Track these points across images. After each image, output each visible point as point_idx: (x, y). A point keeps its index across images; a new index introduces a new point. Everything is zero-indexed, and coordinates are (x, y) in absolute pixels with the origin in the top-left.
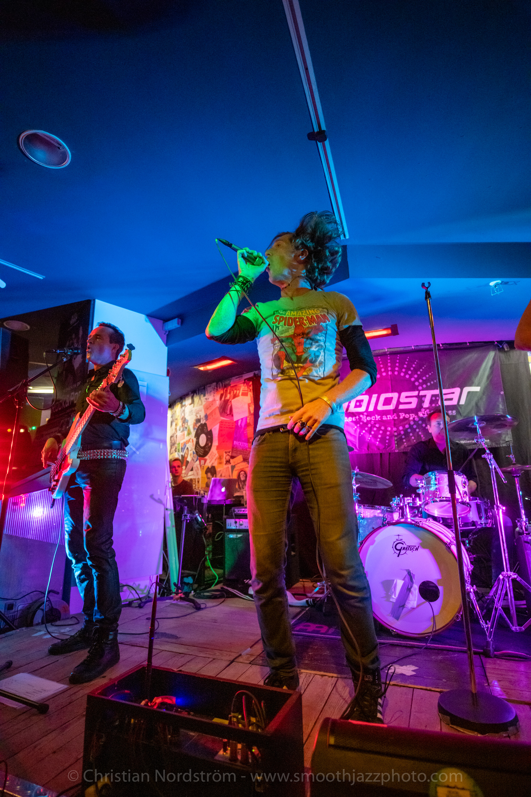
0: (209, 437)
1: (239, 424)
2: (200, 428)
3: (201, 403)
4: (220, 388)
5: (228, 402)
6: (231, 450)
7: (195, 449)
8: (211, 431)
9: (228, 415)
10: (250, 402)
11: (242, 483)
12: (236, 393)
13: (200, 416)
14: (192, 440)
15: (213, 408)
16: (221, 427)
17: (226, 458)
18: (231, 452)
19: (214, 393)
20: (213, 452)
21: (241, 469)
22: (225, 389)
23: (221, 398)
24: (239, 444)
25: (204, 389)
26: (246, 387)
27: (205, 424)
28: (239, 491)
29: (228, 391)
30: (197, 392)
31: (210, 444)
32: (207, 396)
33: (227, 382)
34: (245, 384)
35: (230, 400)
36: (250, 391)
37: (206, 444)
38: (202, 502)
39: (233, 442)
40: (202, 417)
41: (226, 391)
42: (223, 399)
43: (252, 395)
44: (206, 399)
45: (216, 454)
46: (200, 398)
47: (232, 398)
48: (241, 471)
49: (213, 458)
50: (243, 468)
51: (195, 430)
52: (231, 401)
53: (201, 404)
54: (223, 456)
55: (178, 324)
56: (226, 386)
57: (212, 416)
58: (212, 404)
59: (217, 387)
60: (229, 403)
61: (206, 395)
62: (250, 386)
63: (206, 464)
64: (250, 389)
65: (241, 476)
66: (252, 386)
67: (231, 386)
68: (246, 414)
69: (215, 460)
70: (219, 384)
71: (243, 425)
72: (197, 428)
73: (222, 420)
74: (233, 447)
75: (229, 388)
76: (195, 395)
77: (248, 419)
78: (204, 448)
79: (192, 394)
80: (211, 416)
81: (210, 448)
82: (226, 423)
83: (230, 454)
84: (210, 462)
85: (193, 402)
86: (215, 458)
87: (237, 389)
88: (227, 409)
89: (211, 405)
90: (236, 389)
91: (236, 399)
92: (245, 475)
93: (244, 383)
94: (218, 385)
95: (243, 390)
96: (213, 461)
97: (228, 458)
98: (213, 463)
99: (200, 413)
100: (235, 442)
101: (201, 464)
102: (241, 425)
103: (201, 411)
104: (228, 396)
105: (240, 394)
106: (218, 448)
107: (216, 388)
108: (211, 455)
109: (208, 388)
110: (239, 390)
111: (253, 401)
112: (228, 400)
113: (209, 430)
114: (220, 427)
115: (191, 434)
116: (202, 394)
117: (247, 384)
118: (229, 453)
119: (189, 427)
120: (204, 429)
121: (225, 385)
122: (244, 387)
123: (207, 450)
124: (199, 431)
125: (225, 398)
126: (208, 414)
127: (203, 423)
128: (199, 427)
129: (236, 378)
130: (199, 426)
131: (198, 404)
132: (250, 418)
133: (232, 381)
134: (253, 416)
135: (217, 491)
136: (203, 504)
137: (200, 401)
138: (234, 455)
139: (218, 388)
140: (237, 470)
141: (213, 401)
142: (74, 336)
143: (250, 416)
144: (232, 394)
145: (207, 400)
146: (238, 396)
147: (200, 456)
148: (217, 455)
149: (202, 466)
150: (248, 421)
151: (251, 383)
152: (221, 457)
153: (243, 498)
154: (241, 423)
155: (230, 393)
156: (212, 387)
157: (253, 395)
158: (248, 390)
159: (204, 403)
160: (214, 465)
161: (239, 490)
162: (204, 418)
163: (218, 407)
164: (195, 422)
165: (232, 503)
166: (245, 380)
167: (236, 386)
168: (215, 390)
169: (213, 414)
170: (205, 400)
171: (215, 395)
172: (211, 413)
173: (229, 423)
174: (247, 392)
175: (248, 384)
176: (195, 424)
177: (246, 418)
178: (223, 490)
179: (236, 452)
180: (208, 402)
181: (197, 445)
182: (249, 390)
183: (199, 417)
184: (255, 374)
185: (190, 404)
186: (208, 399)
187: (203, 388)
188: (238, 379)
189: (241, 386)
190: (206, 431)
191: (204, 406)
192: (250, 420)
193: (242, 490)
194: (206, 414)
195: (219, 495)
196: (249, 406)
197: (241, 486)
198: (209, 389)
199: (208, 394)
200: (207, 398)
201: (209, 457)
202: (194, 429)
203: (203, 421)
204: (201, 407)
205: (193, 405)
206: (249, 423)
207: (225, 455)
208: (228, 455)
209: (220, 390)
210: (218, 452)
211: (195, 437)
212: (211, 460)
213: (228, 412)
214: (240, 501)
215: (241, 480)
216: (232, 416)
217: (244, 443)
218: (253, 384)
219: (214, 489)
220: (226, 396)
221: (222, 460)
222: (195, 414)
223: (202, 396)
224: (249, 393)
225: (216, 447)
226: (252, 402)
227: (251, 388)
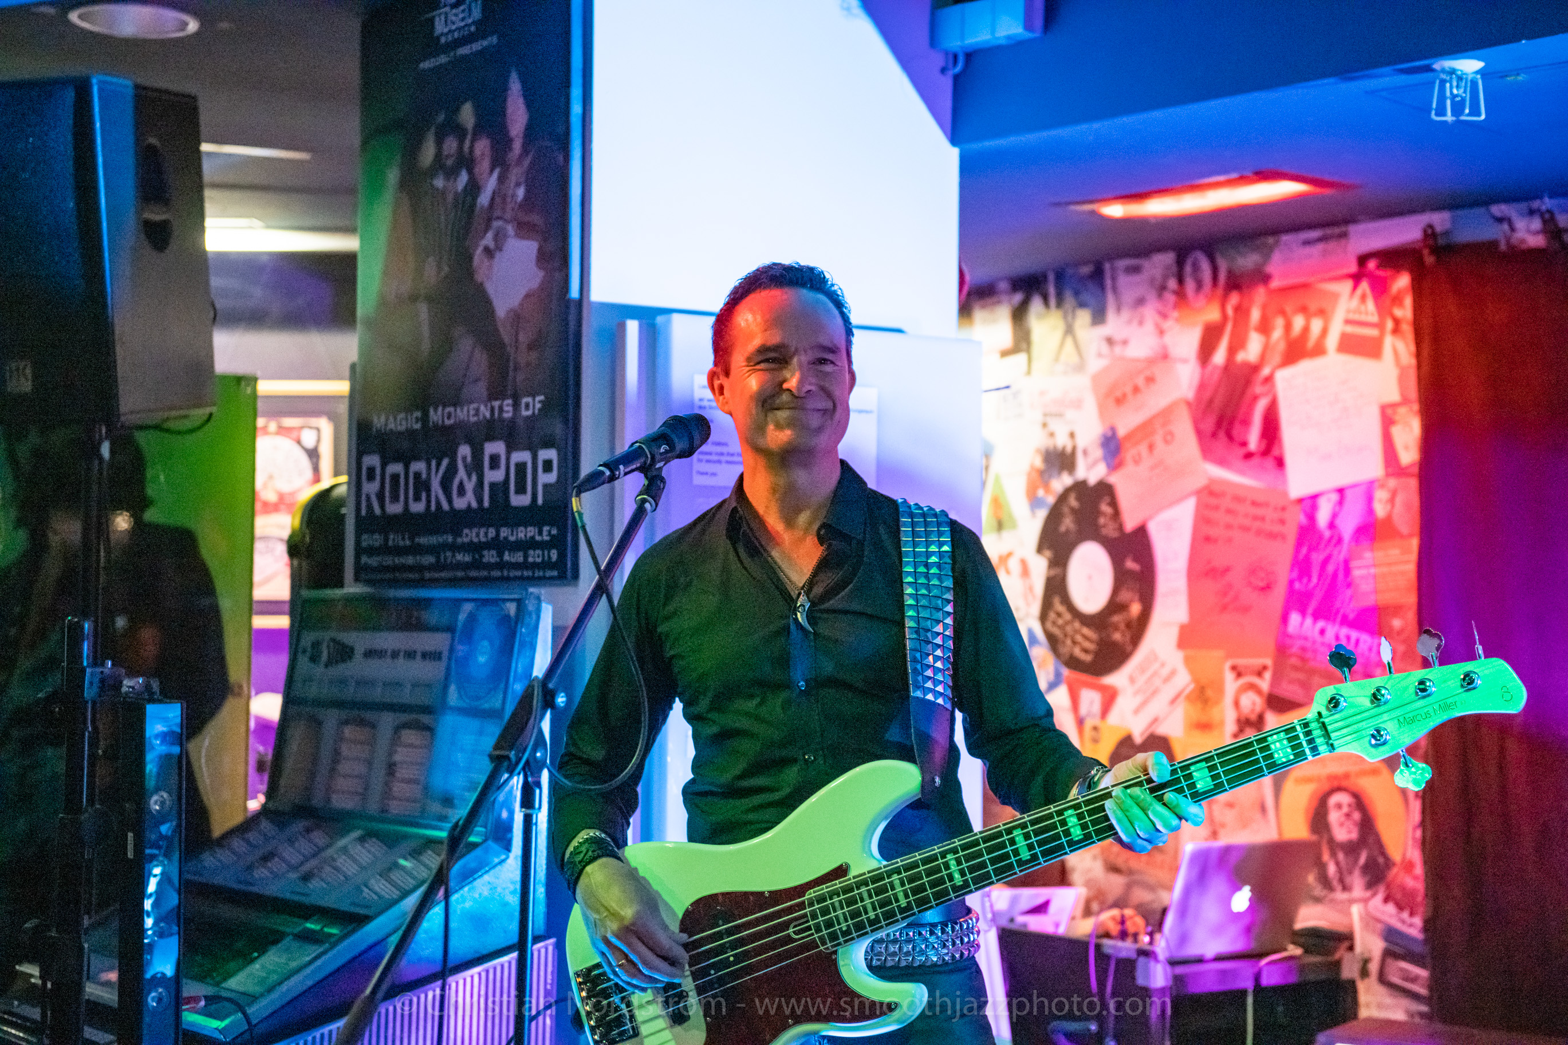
0: (1130, 564)
1: (1323, 517)
2: (1073, 502)
3: (1075, 359)
4: (1199, 285)
5: (1248, 382)
6: (1269, 662)
7: (1043, 618)
8: (1142, 532)
9: (1249, 456)
10: (1394, 396)
11: (1341, 856)
12: (1306, 330)
13: (1072, 435)
14: (1024, 563)
15: (1156, 401)
16: (1208, 521)
17: (1237, 704)
18: (1268, 675)
19: (1164, 316)
20: (1153, 657)
21: (1331, 778)
22: (1234, 299)
23: (1206, 350)
24: (1322, 632)
25: (1098, 275)
26: (1370, 305)
27: (1105, 490)
28: (1318, 900)
29: (1255, 315)
30: (1052, 290)
31: (1136, 609)
32: (1115, 324)
33: (1247, 261)
34: (1364, 286)
35: (1266, 371)
36: (1396, 331)
37: (1114, 606)
38: (1140, 981)
39: (1285, 619)
40: (1082, 442)
41: (1242, 311)
42: (1219, 357)
43: (1408, 359)
44: (1110, 341)
45: (1173, 673)
46: (1069, 330)
47: (1276, 358)
48: (1339, 789)
49: (1155, 692)
50: (1347, 776)
51: (1042, 514)
52: (1269, 380)
53: (1080, 367)
54: (1220, 689)
55: (1028, 26)
56: (1236, 283)
57: (1151, 447)
58: (1150, 380)
59: (1181, 281)
60: (1258, 389)
61: (1111, 315)
62: (1397, 300)
63: (1114, 717)
64: (1397, 322)
65: (1334, 817)
66: (1408, 301)
67: (1275, 284)
68: (1373, 468)
69: (1173, 701)
70: (1196, 268)
71: (1347, 527)
72: (1051, 500)
73: (1213, 481)
74: (1282, 649)
75: (1260, 294)
76: (1036, 305)
77: (1381, 496)
78: (1098, 621)
79: (1018, 297)
80: (1143, 448)
81: (1138, 628)
82: (1238, 499)
83: (1265, 684)
84: (1137, 711)
85: (1022, 341)
86: (1168, 692)
87: (1313, 306)
88: (1246, 422)
89: (1140, 381)
90: (1304, 310)
91: (1305, 365)
92: (1357, 816)
93: (1356, 279)
94: (1188, 269)
95: (1348, 322)
96: (1158, 706)
97: (1251, 702)
98: (1155, 720)
99: (1070, 414)
100: (1295, 618)
101: (1083, 710)
102: (1332, 525)
103: (1078, 404)
104: (1253, 349)
105: (1332, 341)
106: (1187, 638)
107: (1172, 284)
108: (1142, 669)
109: (1123, 280)
110: (1322, 313)
111: (1413, 393)
112: (1255, 368)
113: (1130, 524)
114: (1202, 520)
115: (1014, 525)
116: (1082, 305)
117: (1373, 288)
118: (1260, 674)
119: (997, 479)
120: (1098, 513)
121: (1230, 273)
122: (1355, 302)
123: (1117, 636)
124: (1068, 523)
125: (1232, 351)
126: (1122, 432)
127: (1093, 479)
128: (1063, 498)
129: (1307, 243)
130: (1067, 491)
131: (1057, 359)
132: (1394, 494)
133: (1277, 257)
134: (1413, 483)
135: (1209, 911)
136: (1146, 992)
137: (1069, 341)
138: (1289, 690)
139: (1190, 285)
140: (1308, 780)
141: (1151, 361)
142: (467, 115)
143: (1392, 483)
144: (1277, 333)
145: (1118, 350)
146: (1319, 350)
147: (1072, 663)
148: (1183, 679)
149: (1089, 724)
150: (1380, 510)
151: (1403, 281)
152: (1209, 693)
153: (1351, 948)
154: (1334, 516)
155: (1265, 328)
156: (1145, 275)
157: (1418, 355)
158: (1380, 326)
159: (1095, 364)
160: (1162, 730)
161: (1318, 891)
162: (1098, 453)
163: (1188, 404)
164: (1039, 463)
165: (1294, 979)
166: (1362, 260)
167: (1305, 286)
168: (1171, 298)
169: (1158, 439)
170: (1105, 348)
171: (1168, 324)
172: (1145, 430)
173: (1254, 503)
174: (1374, 332)
175: (1380, 288)
176: (1041, 477)
177: (1369, 490)
178: (1241, 900)
179: (1301, 676)
180: (1122, 359)
181: (1057, 603)
182: (1390, 325)
183: (1062, 441)
184: (1430, 233)
185: (1005, 354)
186: (1125, 342)
187: (1086, 270)
188: (1320, 246)
189: (1335, 297)
190: (1110, 531)
191: (1096, 379)
192: (1392, 500)
193: (1340, 895)
194: (1113, 429)
195: (1218, 930)
196: (1387, 421)
197: (1332, 869)
198: (1129, 286)
199: (1126, 314)
200: (1118, 336)
201: (1132, 680)
202: (1034, 502)
203: (1091, 467)
204: (1081, 386)
205: (1021, 358)
206: (1389, 518)
207: (1231, 684)
208: (1252, 687)
209: (1201, 301)
210: (1188, 661)
211: (1040, 550)
212: (1144, 703)
213: (1254, 439)
214: (1337, 965)
215: (1331, 841)
216: (1280, 463)
217: (1354, 634)
218: (1417, 289)
219: (1193, 902)
220: (1237, 344)
221: (1215, 713)
222: (1038, 417)
223: (1083, 317)
224: (1389, 341)
225: (1174, 633)
226: (1405, 401)
227: (1405, 311)
